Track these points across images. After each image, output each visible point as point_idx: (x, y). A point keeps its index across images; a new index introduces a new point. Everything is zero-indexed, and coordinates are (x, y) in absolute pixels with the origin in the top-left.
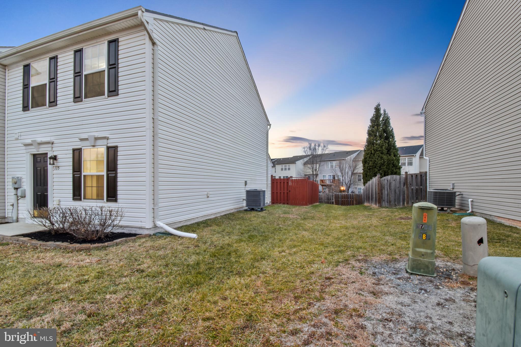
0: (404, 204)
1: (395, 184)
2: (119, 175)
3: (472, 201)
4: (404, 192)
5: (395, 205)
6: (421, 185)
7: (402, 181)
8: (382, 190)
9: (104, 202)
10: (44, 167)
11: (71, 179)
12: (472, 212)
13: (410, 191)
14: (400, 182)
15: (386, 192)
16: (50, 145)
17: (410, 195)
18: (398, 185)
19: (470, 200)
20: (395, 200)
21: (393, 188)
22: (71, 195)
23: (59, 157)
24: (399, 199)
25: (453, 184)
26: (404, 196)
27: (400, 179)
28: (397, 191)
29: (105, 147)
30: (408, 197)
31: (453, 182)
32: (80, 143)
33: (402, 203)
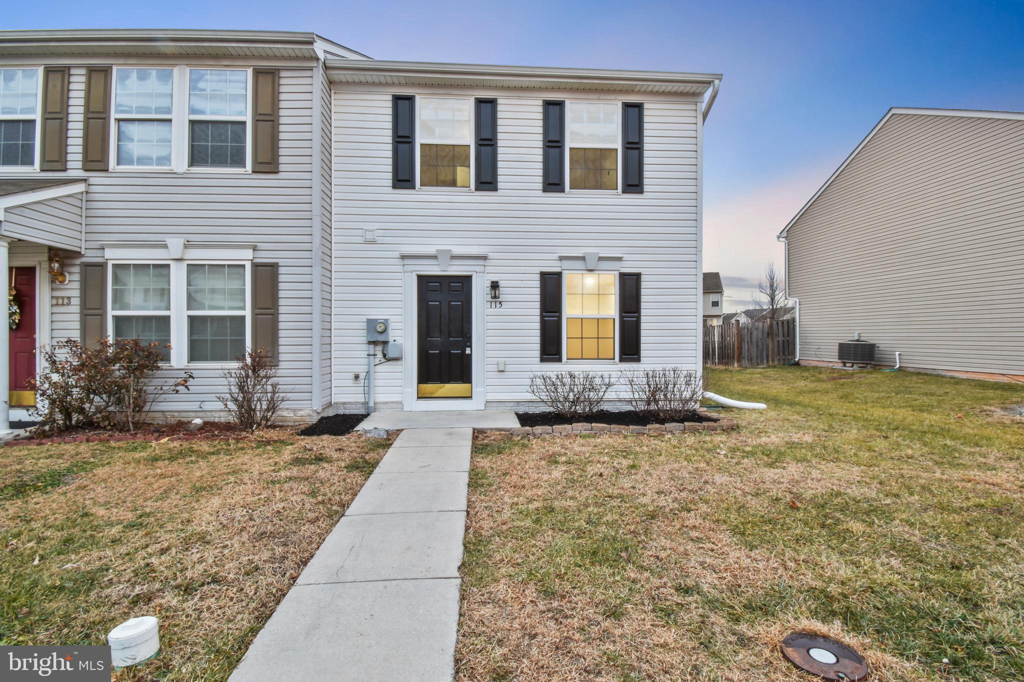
0: (768, 361)
1: (758, 335)
2: (643, 319)
3: (899, 355)
4: (768, 345)
5: (758, 364)
6: (788, 336)
7: (766, 329)
8: (741, 343)
9: (615, 364)
10: (449, 302)
11: (537, 326)
12: (900, 367)
13: (776, 344)
14: (763, 331)
15: (746, 346)
16: (481, 262)
17: (776, 349)
18: (760, 336)
19: (897, 353)
20: (757, 356)
21: (754, 339)
22: (537, 353)
23: (501, 284)
24: (762, 355)
25: (859, 334)
26: (768, 351)
27: (763, 327)
28: (760, 344)
29: (617, 273)
30: (773, 352)
31: (859, 332)
32: (558, 263)
33: (765, 361)
